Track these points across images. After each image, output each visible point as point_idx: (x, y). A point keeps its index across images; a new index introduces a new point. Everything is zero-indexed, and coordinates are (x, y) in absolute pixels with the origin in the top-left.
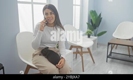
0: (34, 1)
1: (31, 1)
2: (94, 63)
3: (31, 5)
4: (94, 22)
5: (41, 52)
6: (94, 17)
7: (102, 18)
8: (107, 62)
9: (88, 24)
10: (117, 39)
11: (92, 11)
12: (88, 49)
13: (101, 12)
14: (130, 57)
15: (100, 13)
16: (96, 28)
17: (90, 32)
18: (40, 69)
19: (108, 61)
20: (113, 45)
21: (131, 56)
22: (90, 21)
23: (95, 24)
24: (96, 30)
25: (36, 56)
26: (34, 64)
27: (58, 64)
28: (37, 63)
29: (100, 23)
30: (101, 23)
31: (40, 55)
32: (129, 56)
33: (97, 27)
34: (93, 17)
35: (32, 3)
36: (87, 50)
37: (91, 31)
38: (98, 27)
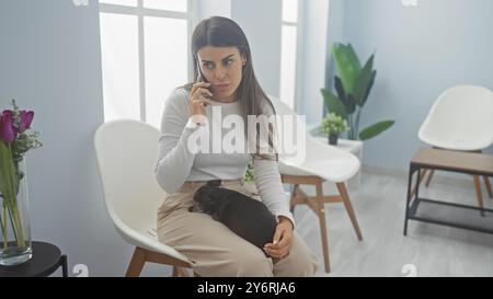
0: (146, 5)
1: (135, 4)
2: (360, 238)
3: (135, 18)
4: (348, 88)
5: (195, 199)
6: (350, 68)
7: (375, 72)
8: (405, 234)
9: (326, 93)
10: (435, 148)
11: (341, 46)
12: (340, 186)
13: (375, 51)
14: (483, 215)
15: (372, 53)
16: (354, 109)
17: (338, 125)
18: (200, 263)
19: (408, 232)
20: (422, 170)
21: (486, 213)
22: (333, 82)
23: (350, 96)
24: (354, 115)
25: (175, 212)
26: (170, 245)
27: (275, 242)
28: (183, 239)
29: (368, 92)
30: (373, 91)
31: (191, 210)
32: (478, 212)
33: (357, 107)
34: (344, 67)
35: (140, 12)
36: (336, 192)
37: (339, 118)
38: (362, 105)
